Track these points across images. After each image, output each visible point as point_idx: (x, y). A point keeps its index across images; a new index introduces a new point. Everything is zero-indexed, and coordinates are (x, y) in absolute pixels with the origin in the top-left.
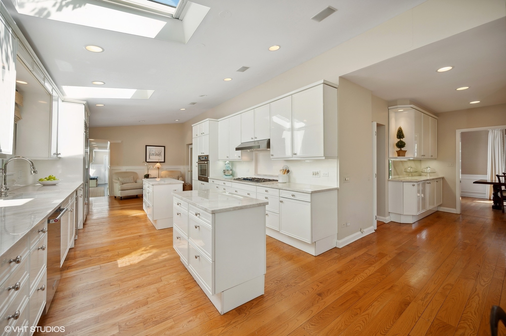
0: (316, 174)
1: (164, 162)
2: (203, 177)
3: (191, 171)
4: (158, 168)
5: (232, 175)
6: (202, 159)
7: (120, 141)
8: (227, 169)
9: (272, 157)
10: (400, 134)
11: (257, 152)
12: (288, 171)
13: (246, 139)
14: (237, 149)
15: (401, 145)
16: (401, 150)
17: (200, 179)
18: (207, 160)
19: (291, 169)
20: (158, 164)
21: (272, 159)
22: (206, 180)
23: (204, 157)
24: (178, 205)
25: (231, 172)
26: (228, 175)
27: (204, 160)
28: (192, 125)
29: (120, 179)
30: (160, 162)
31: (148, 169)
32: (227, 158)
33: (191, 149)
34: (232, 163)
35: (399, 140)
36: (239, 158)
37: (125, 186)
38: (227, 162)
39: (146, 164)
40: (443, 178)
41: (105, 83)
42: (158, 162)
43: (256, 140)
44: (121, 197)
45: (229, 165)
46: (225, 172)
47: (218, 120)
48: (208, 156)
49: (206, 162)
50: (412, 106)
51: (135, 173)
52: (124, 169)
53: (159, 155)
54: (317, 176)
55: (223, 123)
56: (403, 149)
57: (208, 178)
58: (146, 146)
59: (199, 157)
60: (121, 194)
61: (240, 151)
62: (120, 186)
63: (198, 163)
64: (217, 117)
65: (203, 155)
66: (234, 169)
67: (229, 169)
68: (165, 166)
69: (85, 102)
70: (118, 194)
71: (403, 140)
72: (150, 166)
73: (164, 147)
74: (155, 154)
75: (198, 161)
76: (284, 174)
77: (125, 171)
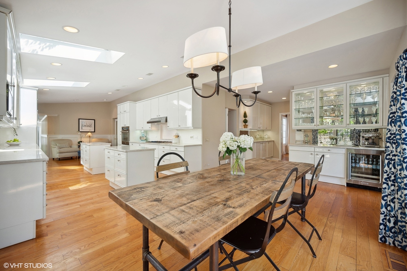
0: (192, 137)
1: (94, 132)
2: (126, 142)
3: (117, 139)
4: (90, 137)
5: (146, 140)
6: (124, 129)
7: (56, 115)
8: (142, 136)
9: (168, 128)
10: (245, 115)
11: (162, 125)
12: (178, 136)
13: (154, 116)
14: (148, 123)
15: (245, 121)
16: (245, 124)
17: (123, 143)
18: (128, 130)
19: (180, 135)
20: (89, 134)
21: (169, 129)
22: (128, 144)
23: (126, 128)
24: (108, 152)
25: (145, 138)
26: (143, 140)
27: (126, 130)
28: (117, 105)
29: (57, 145)
30: (91, 132)
31: (81, 138)
32: (142, 129)
33: (117, 122)
34: (146, 132)
35: (244, 119)
36: (150, 129)
37: (62, 150)
38: (142, 131)
39: (79, 133)
40: (273, 141)
41: (56, 78)
42: (89, 132)
43: (159, 117)
44: (59, 159)
45: (144, 133)
46: (141, 138)
47: (136, 102)
48: (128, 127)
49: (127, 131)
50: (250, 99)
51: (70, 141)
52: (60, 137)
53: (90, 126)
54: (192, 138)
55: (139, 105)
56: (247, 124)
57: (129, 142)
58: (79, 119)
59: (123, 128)
60: (59, 155)
61: (150, 124)
62: (58, 150)
63: (122, 132)
64: (135, 100)
65: (125, 126)
66: (147, 136)
67: (144, 136)
68: (95, 135)
69: (37, 89)
70: (56, 155)
71: (247, 119)
72: (83, 135)
73: (94, 120)
74: (86, 125)
75: (122, 131)
76: (176, 138)
77: (61, 139)
